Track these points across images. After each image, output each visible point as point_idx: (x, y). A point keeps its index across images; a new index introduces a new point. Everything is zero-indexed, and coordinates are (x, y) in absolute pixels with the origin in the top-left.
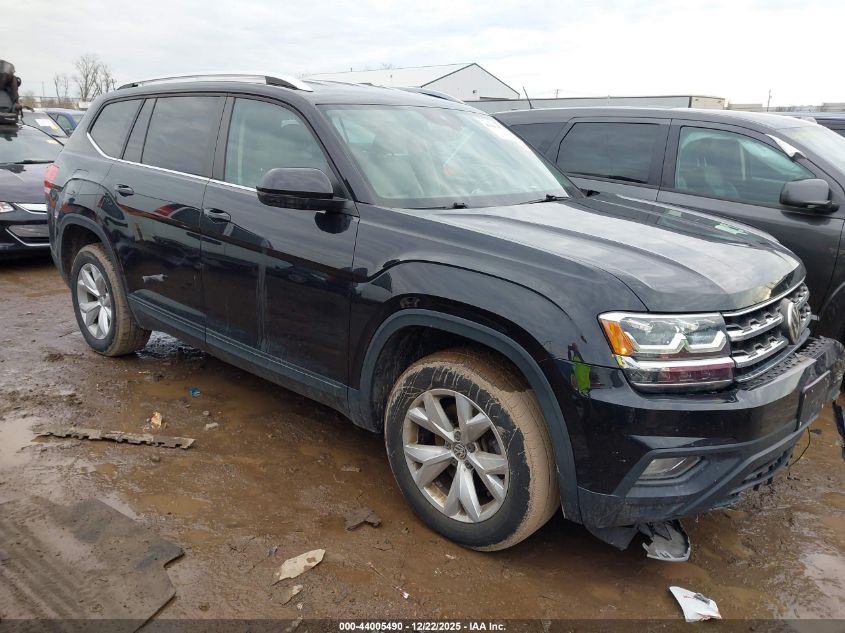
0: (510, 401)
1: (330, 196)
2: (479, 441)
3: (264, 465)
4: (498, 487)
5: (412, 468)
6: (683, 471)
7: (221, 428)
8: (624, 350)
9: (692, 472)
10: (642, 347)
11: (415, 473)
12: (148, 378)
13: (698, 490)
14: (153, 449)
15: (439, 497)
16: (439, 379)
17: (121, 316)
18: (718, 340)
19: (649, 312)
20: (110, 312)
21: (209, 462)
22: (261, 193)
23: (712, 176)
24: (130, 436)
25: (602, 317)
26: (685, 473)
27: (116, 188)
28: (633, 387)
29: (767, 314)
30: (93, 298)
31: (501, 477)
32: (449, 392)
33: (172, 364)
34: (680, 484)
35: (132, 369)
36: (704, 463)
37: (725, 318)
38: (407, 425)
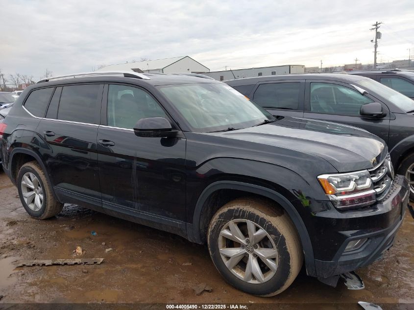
0: (277, 222)
1: (170, 130)
2: (259, 243)
3: (143, 267)
4: (273, 265)
5: (224, 260)
6: (361, 246)
7: (114, 250)
8: (330, 192)
9: (365, 246)
10: (338, 189)
11: (227, 263)
12: (66, 228)
13: (368, 254)
14: (82, 266)
15: (240, 272)
16: (237, 215)
17: (49, 197)
18: (368, 182)
19: (339, 173)
20: (42, 197)
21: (114, 269)
22: (137, 131)
23: (322, 104)
24: (68, 261)
25: (318, 177)
26: (362, 246)
27: (45, 133)
28: (336, 208)
29: (379, 171)
30: (30, 190)
31: (274, 259)
32: (244, 220)
33: (77, 219)
34: (360, 252)
35: (56, 225)
36: (370, 240)
37: (369, 172)
38: (220, 239)
